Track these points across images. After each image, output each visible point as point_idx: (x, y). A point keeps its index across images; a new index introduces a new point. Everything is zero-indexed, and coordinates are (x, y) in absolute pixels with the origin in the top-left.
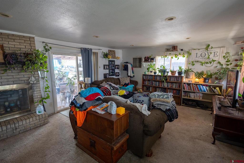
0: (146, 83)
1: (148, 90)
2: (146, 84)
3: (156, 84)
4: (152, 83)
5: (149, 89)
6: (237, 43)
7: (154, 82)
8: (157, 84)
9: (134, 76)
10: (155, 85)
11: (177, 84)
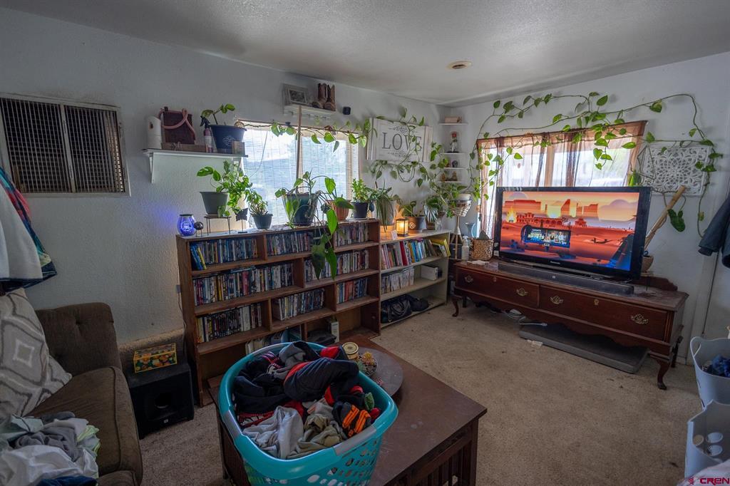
0: (209, 294)
1: (225, 331)
2: (208, 297)
3: (271, 282)
4: (245, 282)
5: (233, 323)
6: (446, 121)
7: (257, 275)
8: (274, 279)
9: (49, 270)
10: (263, 285)
11: (354, 254)
